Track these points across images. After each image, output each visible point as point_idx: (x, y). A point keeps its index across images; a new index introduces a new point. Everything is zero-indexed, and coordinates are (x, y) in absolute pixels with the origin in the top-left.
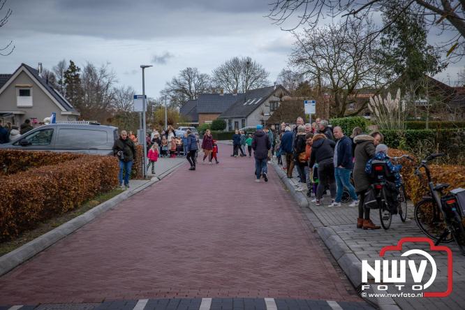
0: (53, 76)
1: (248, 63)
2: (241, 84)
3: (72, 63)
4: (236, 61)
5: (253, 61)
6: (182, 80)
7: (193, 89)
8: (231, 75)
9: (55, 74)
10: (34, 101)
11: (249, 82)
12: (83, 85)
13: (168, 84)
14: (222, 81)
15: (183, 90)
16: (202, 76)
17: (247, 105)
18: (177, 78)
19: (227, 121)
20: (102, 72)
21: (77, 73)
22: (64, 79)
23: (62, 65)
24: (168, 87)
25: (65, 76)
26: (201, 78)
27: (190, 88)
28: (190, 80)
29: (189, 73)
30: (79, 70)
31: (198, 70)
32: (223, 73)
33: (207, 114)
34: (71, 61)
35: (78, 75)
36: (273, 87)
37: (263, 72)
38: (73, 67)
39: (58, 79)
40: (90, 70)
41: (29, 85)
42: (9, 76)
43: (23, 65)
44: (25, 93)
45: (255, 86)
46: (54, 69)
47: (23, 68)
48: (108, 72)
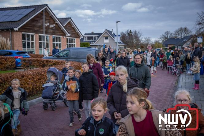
0: (125, 34)
1: (186, 29)
2: (183, 35)
3: (130, 30)
4: (181, 28)
5: (187, 28)
6: (165, 35)
7: (168, 38)
8: (180, 32)
9: (126, 34)
10: (109, 41)
11: (186, 35)
12: (133, 37)
13: (161, 36)
14: (177, 34)
15: (166, 38)
16: (171, 33)
17: (183, 41)
18: (163, 34)
20: (139, 32)
23: (128, 31)
25: (128, 34)
26: (171, 34)
29: (167, 33)
30: (132, 32)
32: (177, 32)
33: (171, 44)
35: (132, 34)
36: (192, 35)
37: (191, 31)
38: (131, 32)
40: (135, 32)
41: (108, 36)
42: (102, 34)
43: (106, 30)
44: (106, 38)
45: (187, 35)
46: (126, 32)
47: (106, 31)
48: (140, 33)
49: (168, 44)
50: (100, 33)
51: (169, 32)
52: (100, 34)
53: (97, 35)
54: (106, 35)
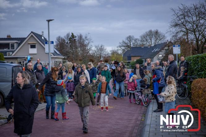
0: (64, 40)
1: (157, 32)
2: (153, 42)
4: (151, 31)
5: (159, 31)
6: (127, 41)
7: (132, 46)
8: (148, 38)
9: (65, 39)
10: (37, 51)
11: (157, 41)
12: (78, 44)
13: (120, 43)
14: (144, 41)
15: (128, 46)
16: (136, 39)
17: (154, 52)
18: (124, 41)
19: (144, 60)
20: (86, 37)
21: (75, 38)
22: (69, 42)
23: (68, 35)
24: (120, 45)
25: (69, 40)
26: (136, 40)
27: (130, 45)
28: (130, 41)
29: (130, 38)
30: (76, 37)
31: (134, 37)
32: (145, 37)
33: (135, 56)
34: (72, 33)
35: (75, 40)
36: (167, 42)
37: (164, 36)
38: (73, 36)
39: (66, 42)
40: (81, 37)
41: (35, 43)
42: (25, 39)
43: (32, 32)
44: (33, 46)
45: (160, 42)
46: (65, 37)
47: (32, 34)
48: (88, 37)
49: (132, 55)
50: (22, 38)
51: (133, 36)
52: (22, 40)
53: (16, 41)
54: (32, 42)
